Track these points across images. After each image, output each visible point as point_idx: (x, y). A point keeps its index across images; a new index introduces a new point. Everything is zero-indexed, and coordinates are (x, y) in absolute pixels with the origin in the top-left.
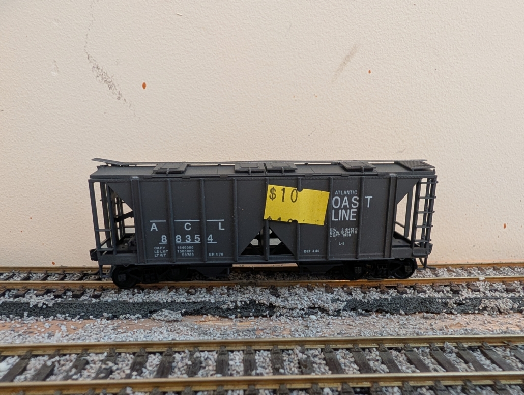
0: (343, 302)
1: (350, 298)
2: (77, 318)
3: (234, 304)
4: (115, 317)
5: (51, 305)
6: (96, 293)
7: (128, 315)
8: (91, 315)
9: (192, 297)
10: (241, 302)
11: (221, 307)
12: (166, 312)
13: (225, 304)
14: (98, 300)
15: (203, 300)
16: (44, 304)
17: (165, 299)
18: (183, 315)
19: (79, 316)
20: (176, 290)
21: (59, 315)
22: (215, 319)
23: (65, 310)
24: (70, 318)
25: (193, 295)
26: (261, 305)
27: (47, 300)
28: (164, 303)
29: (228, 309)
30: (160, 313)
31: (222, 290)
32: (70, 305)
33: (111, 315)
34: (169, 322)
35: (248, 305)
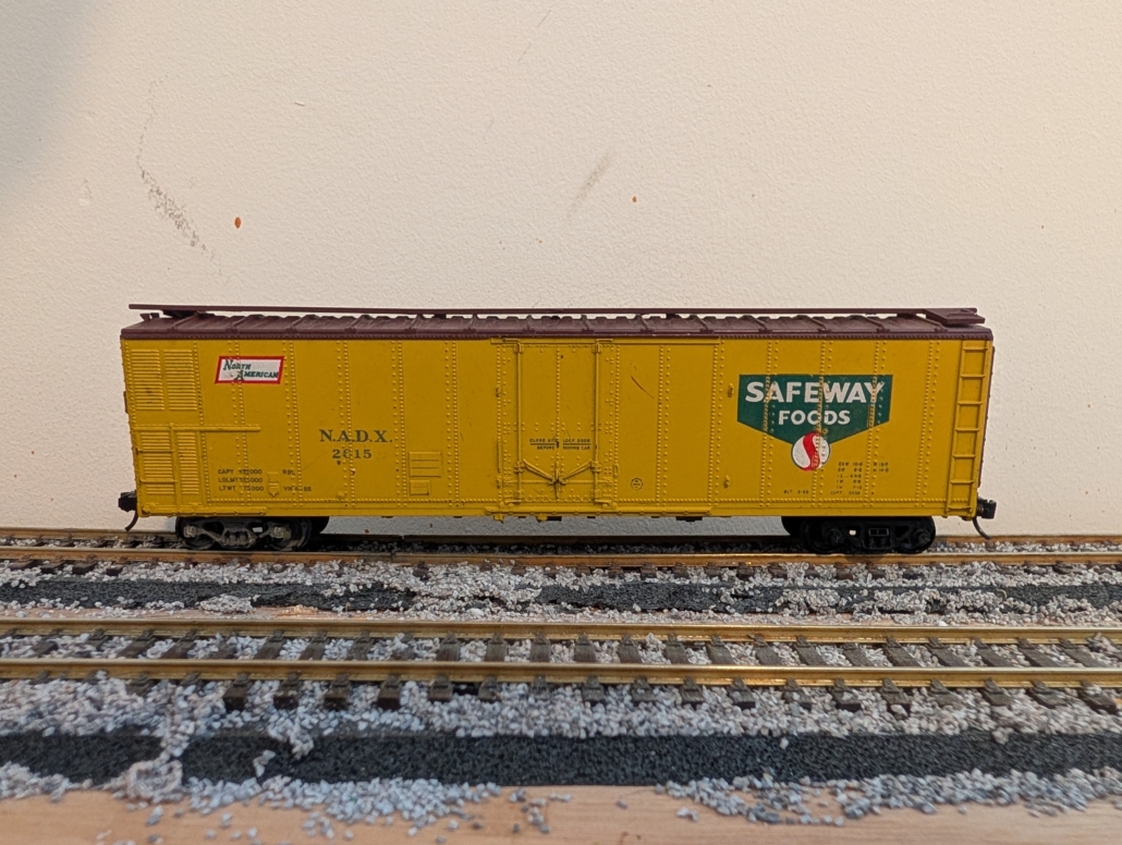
0: (537, 588)
1: (550, 583)
2: (73, 605)
3: (344, 588)
4: (137, 605)
5: (33, 584)
6: (113, 567)
7: (161, 602)
8: (99, 601)
9: (274, 576)
10: (358, 585)
11: (323, 592)
12: (225, 598)
13: (328, 586)
14: (113, 578)
15: (292, 581)
16: (21, 582)
17: (228, 577)
18: (254, 604)
19: (77, 603)
20: (252, 566)
21: (43, 600)
22: (308, 611)
23: (56, 592)
24: (61, 605)
25: (276, 572)
26: (392, 590)
27: (27, 576)
28: (225, 584)
29: (334, 597)
30: (215, 599)
31: (331, 566)
32: (65, 584)
33: (131, 601)
34: (227, 613)
35: (369, 590)
